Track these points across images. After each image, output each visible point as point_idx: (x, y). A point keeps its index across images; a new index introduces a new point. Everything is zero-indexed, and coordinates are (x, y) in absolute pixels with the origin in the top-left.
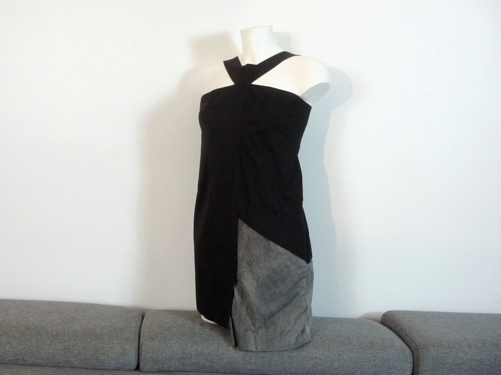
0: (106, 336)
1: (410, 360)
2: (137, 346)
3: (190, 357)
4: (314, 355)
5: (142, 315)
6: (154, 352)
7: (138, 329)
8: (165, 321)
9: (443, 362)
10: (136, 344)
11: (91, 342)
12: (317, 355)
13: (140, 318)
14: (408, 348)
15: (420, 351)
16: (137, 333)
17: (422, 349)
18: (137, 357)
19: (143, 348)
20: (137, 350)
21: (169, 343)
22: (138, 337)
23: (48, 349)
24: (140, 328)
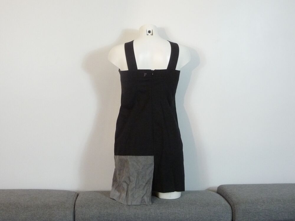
0: (55, 207)
1: (230, 212)
2: (73, 211)
3: (104, 216)
4: (175, 212)
5: (77, 195)
6: (82, 215)
7: (74, 202)
8: (90, 197)
9: (248, 212)
10: (72, 210)
11: (47, 210)
12: (176, 211)
13: (76, 196)
14: (229, 205)
15: (235, 206)
16: (73, 204)
17: (237, 205)
18: (73, 218)
19: (77, 212)
20: (73, 214)
21: (91, 209)
22: (73, 207)
23: (22, 216)
24: (75, 201)
